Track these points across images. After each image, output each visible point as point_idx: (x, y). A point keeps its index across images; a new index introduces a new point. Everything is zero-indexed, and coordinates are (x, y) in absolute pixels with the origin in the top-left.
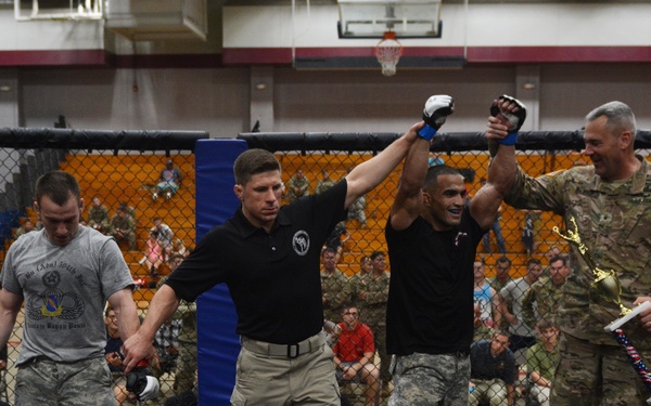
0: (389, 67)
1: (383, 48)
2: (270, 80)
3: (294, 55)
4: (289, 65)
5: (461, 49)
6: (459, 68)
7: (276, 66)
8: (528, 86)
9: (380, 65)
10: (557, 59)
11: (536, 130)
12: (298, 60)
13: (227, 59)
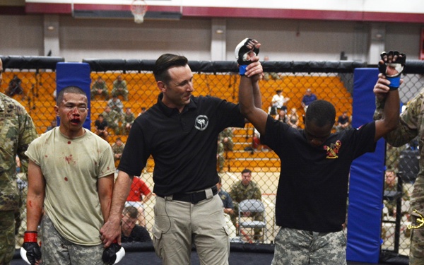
0: (139, 17)
1: (135, 6)
2: (57, 24)
3: (73, 8)
4: (70, 15)
5: (178, 8)
6: (178, 19)
7: (61, 15)
8: (219, 32)
9: (133, 16)
10: (236, 16)
11: (224, 60)
12: (75, 11)
13: (29, 10)
